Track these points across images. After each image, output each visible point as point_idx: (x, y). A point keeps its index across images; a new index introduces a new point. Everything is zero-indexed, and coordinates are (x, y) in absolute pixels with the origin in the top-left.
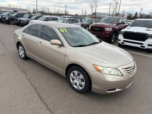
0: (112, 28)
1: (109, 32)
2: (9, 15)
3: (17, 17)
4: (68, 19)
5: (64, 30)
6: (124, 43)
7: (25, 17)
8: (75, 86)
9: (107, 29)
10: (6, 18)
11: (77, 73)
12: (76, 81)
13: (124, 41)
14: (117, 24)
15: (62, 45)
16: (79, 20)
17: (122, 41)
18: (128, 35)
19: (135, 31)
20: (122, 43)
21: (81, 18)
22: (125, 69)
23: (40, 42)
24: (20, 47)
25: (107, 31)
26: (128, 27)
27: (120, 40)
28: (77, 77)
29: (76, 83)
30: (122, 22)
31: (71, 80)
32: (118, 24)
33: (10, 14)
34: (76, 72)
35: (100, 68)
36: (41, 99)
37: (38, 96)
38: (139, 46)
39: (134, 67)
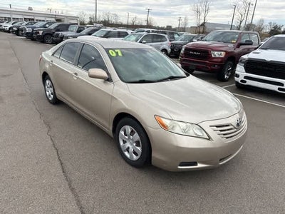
0: (225, 51)
1: (220, 60)
2: (44, 26)
3: (58, 30)
4: (145, 34)
5: (117, 53)
6: (245, 82)
7: (72, 31)
8: (126, 153)
9: (216, 54)
10: (38, 33)
11: (130, 131)
12: (128, 145)
13: (246, 77)
14: (236, 44)
15: (109, 80)
16: (166, 36)
17: (242, 78)
18: (253, 66)
19: (268, 59)
20: (242, 81)
22: (217, 127)
23: (76, 74)
24: (47, 82)
25: (214, 58)
26: (258, 51)
27: (238, 76)
28: (129, 138)
29: (129, 148)
30: (246, 41)
31: (121, 143)
32: (239, 45)
33: (47, 26)
34: (128, 129)
35: (167, 122)
36: (64, 172)
37: (59, 167)
38: (275, 88)
39: (238, 124)
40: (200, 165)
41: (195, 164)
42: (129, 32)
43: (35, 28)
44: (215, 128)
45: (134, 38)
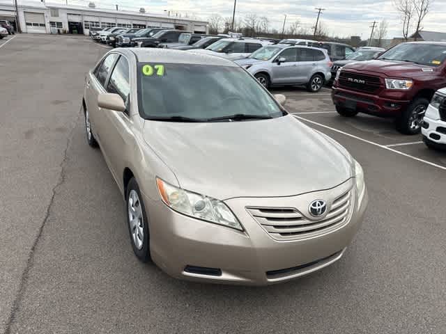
0: (413, 80)
1: (400, 95)
2: (147, 35)
3: (164, 41)
5: (155, 71)
6: (438, 137)
7: (182, 42)
8: (134, 236)
9: (395, 84)
10: (137, 44)
11: (135, 199)
12: (135, 221)
13: (439, 129)
14: (441, 67)
15: (126, 112)
16: (324, 52)
17: (432, 129)
20: (432, 135)
21: (343, 48)
22: (263, 210)
24: (87, 113)
25: (390, 91)
29: (136, 227)
31: (131, 219)
33: (151, 34)
34: (134, 195)
35: (170, 191)
36: (33, 249)
37: (34, 240)
39: (314, 212)
40: (225, 276)
41: (218, 272)
42: (265, 43)
43: (135, 37)
44: (258, 213)
45: (268, 54)
